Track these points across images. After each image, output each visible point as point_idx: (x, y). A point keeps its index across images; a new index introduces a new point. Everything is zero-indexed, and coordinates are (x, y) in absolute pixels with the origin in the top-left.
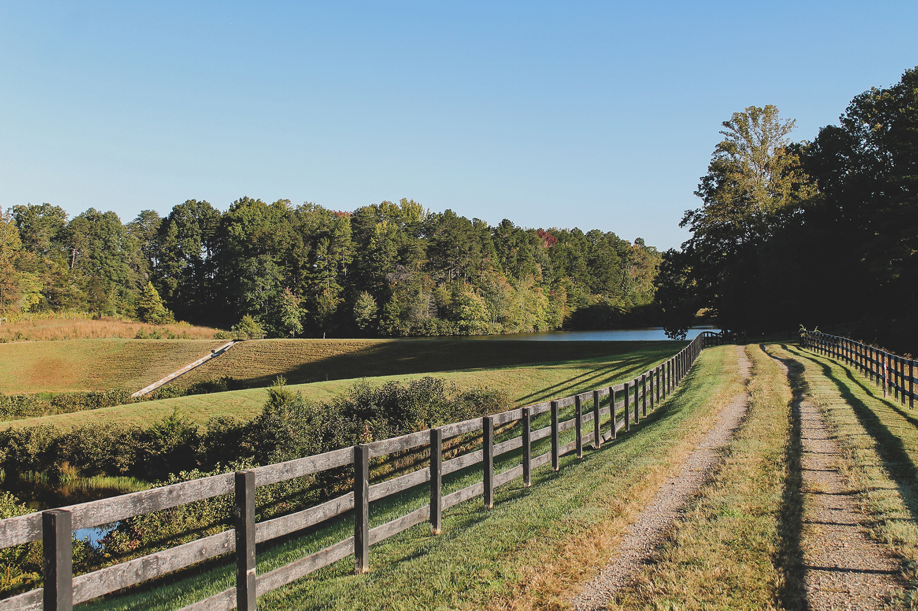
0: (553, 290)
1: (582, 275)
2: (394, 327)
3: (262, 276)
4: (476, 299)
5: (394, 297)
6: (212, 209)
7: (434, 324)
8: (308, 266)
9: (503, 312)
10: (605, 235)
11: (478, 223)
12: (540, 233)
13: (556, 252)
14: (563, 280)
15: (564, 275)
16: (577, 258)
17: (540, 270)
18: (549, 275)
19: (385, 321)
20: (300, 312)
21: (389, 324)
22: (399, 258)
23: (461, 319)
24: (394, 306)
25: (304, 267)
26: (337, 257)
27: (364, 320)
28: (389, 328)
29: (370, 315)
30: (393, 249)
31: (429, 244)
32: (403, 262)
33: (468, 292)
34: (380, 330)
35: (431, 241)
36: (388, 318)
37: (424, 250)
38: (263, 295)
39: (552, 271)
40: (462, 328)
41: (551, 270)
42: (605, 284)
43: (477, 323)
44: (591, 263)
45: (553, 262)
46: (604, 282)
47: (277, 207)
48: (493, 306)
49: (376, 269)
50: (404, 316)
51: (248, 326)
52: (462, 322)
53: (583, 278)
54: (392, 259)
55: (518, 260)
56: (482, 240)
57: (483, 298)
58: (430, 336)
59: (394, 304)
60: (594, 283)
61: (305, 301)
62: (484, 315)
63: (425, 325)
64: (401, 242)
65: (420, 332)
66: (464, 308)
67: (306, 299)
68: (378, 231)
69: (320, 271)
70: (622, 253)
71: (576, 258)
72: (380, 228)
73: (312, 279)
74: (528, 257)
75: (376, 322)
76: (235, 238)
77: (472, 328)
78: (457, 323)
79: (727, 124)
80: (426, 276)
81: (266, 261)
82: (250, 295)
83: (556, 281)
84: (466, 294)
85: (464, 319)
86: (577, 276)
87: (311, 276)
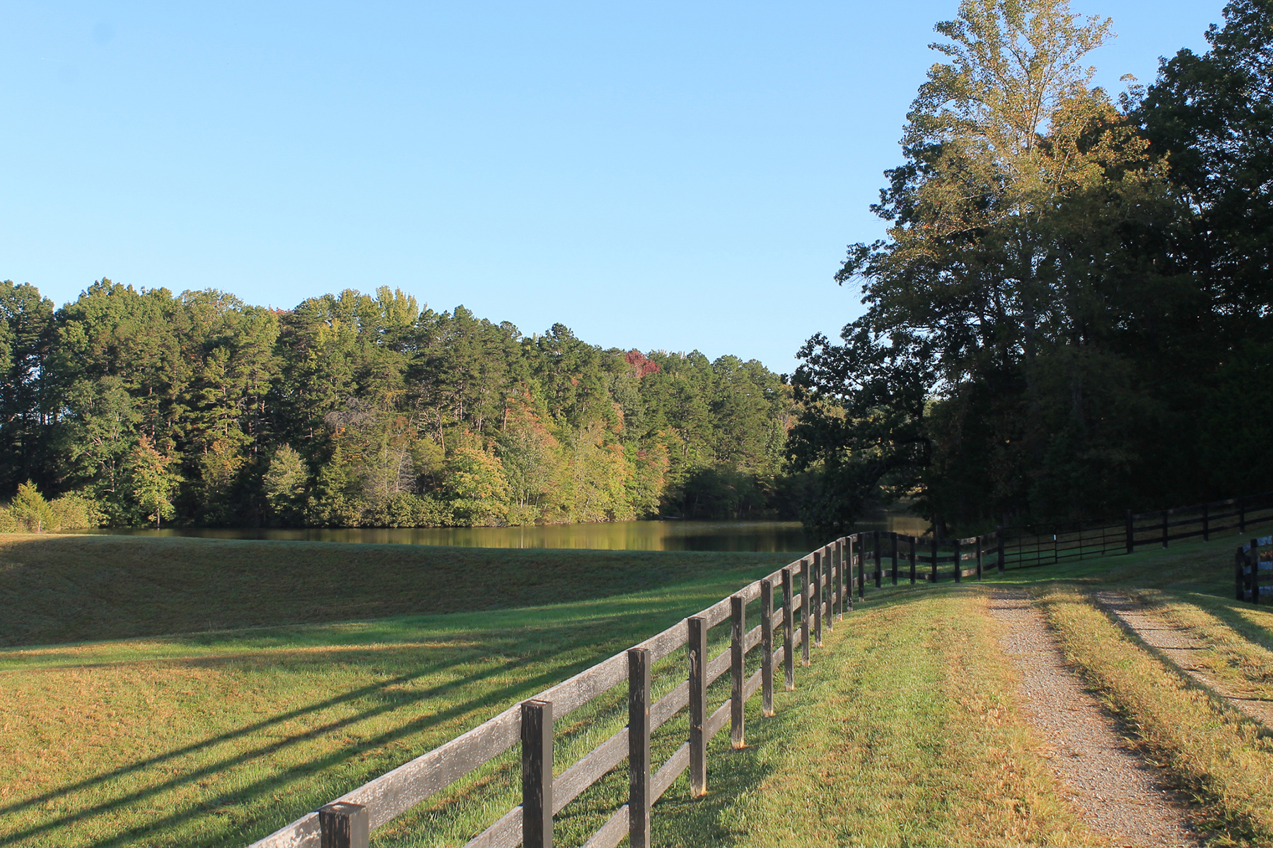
0: (645, 450)
1: (698, 426)
2: (334, 511)
3: (101, 413)
4: (487, 461)
5: (338, 457)
6: (38, 297)
7: (405, 506)
8: (188, 397)
9: (539, 486)
10: (744, 365)
11: (506, 330)
12: (633, 356)
13: (651, 386)
14: (661, 434)
15: (665, 425)
16: (691, 398)
17: (620, 414)
18: (637, 423)
19: (319, 498)
20: (170, 481)
21: (325, 505)
22: (355, 386)
23: (458, 495)
24: (334, 474)
25: (180, 400)
26: (242, 382)
27: (282, 497)
28: (323, 511)
29: (294, 488)
30: (343, 370)
31: (413, 362)
32: (360, 392)
33: (472, 448)
34: (308, 515)
35: (417, 357)
36: (323, 492)
37: (401, 372)
38: (103, 448)
39: (642, 417)
40: (458, 514)
41: (641, 415)
42: (739, 444)
43: (486, 505)
44: (716, 407)
45: (645, 401)
46: (738, 439)
47: (156, 296)
48: (519, 474)
49: (311, 403)
50: (353, 490)
51: (28, 504)
52: (458, 503)
53: (699, 431)
54: (342, 388)
55: (579, 395)
56: (507, 357)
57: (499, 459)
58: (399, 527)
59: (336, 468)
60: (720, 440)
61: (180, 462)
62: (499, 490)
63: (389, 507)
64: (362, 357)
65: (379, 519)
66: (462, 477)
67: (181, 459)
68: (322, 339)
69: (210, 407)
70: (773, 394)
71: (689, 398)
72: (324, 332)
73: (194, 421)
74: (596, 389)
75: (302, 500)
76: (70, 346)
77: (477, 512)
78: (448, 505)
79: (945, 28)
80: (402, 418)
81: (109, 388)
82: (77, 450)
83: (649, 435)
84: (468, 450)
85: (462, 497)
86: (690, 427)
87: (193, 415)
